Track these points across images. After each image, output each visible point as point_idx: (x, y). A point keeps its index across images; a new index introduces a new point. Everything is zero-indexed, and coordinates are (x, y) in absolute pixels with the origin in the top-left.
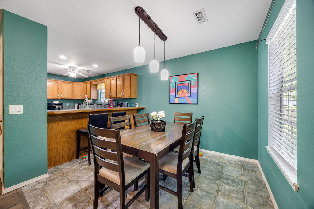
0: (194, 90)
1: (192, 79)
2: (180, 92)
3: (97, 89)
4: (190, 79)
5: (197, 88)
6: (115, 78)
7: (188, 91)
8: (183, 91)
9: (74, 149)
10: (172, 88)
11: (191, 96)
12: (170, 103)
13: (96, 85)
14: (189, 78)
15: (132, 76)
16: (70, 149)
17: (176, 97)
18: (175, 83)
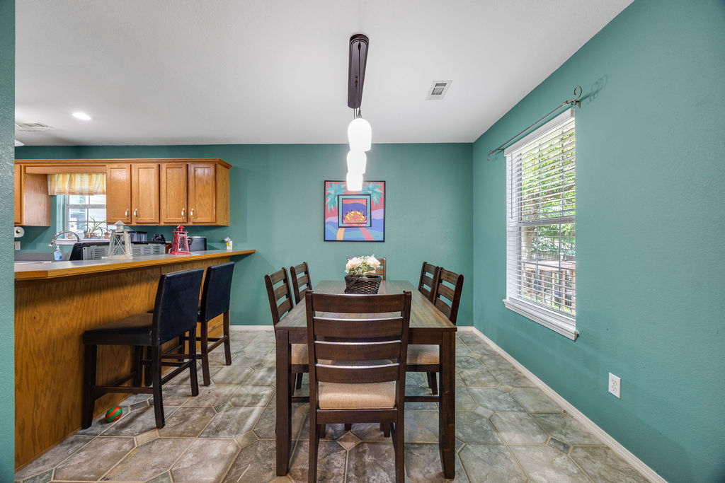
0: (378, 215)
1: (374, 191)
2: (348, 217)
3: (46, 191)
4: (370, 192)
5: (382, 210)
6: (155, 166)
7: (365, 215)
8: (355, 214)
9: (72, 395)
10: (331, 206)
11: (371, 226)
12: (325, 240)
13: (45, 178)
14: (369, 189)
15: (219, 167)
16: (60, 401)
17: (339, 227)
18: (338, 196)
